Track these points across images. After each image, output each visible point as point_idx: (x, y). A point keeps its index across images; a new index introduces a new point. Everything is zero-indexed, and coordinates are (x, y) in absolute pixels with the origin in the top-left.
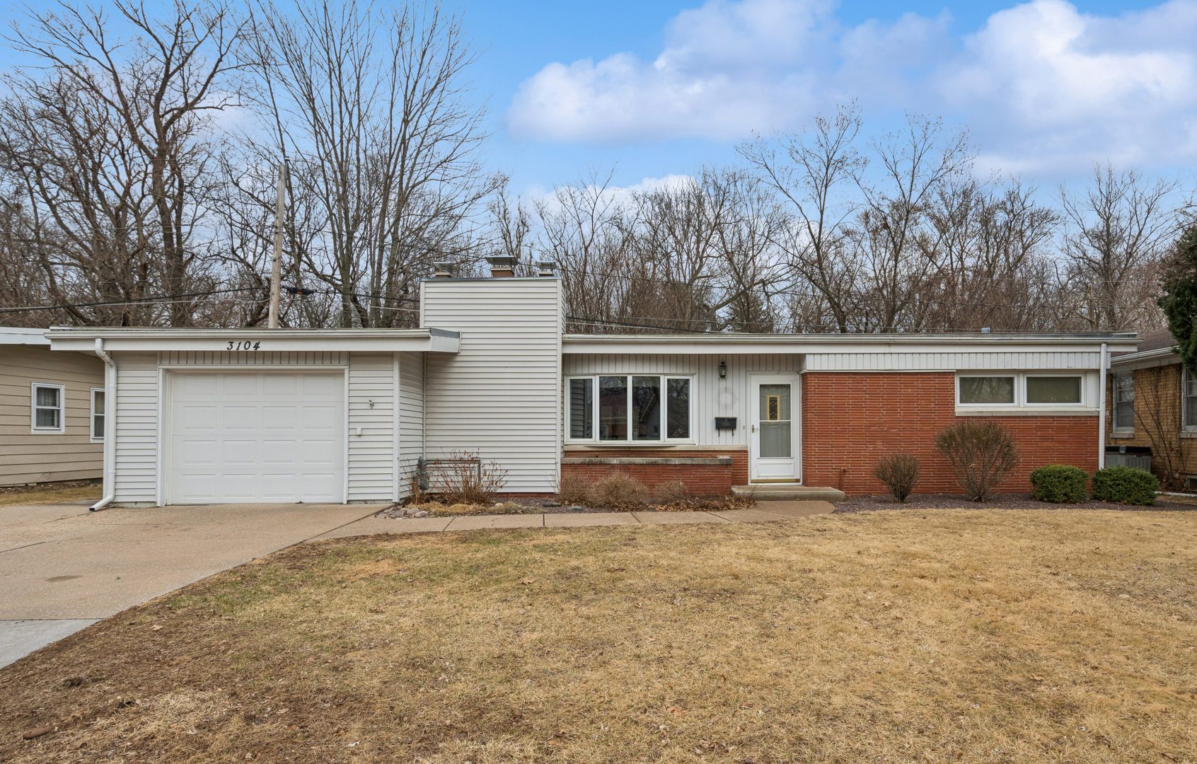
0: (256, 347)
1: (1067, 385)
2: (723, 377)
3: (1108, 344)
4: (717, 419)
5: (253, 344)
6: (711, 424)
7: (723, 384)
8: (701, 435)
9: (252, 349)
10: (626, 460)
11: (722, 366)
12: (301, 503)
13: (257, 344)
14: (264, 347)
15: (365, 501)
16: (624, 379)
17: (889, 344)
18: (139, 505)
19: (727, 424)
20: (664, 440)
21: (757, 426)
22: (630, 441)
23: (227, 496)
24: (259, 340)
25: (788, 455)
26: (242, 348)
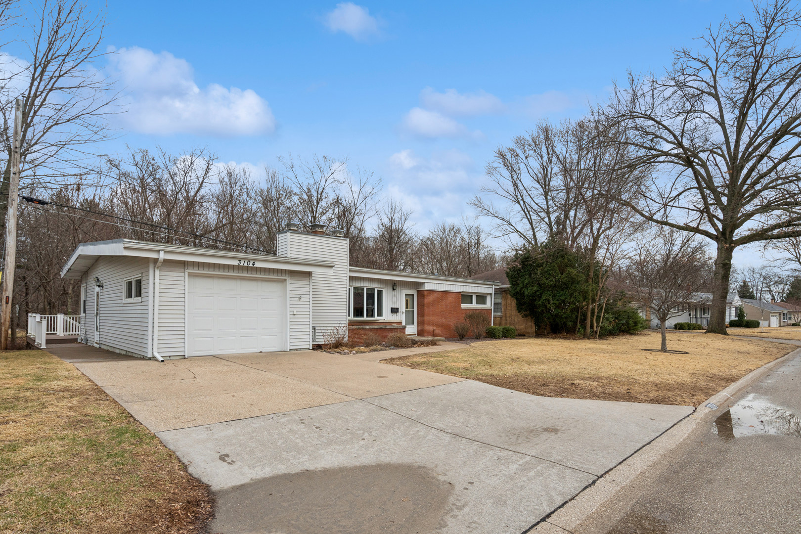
0: (253, 264)
1: (481, 298)
2: (394, 289)
3: (495, 285)
4: (392, 308)
5: (252, 263)
6: (390, 310)
7: (394, 293)
8: (387, 316)
9: (251, 265)
10: (371, 327)
11: (394, 285)
12: (261, 352)
13: (254, 263)
14: (258, 265)
15: (297, 349)
16: (363, 289)
17: (447, 281)
18: (172, 358)
19: (394, 311)
20: (376, 318)
21: (404, 312)
22: (365, 318)
23: (220, 350)
24: (255, 260)
25: (413, 324)
26: (246, 264)
